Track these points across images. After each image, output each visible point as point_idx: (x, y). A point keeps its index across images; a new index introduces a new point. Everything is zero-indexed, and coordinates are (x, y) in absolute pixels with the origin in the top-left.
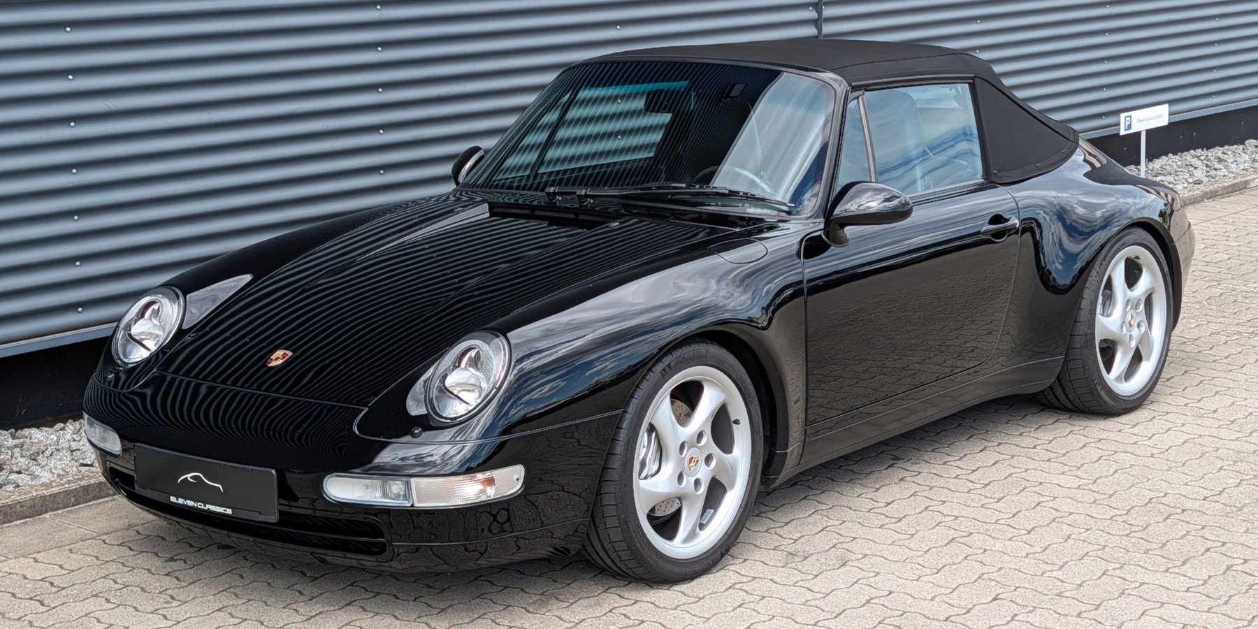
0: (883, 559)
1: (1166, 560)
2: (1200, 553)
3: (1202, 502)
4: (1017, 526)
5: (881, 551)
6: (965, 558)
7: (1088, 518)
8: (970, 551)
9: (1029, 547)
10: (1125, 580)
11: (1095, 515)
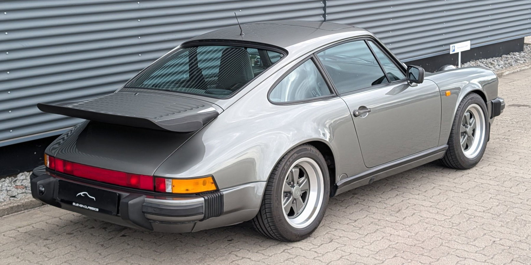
0: (348, 239)
1: (467, 239)
2: (481, 235)
3: (482, 213)
4: (404, 224)
5: (347, 235)
6: (383, 238)
7: (434, 220)
8: (384, 235)
9: (409, 233)
10: (449, 247)
11: (437, 219)
